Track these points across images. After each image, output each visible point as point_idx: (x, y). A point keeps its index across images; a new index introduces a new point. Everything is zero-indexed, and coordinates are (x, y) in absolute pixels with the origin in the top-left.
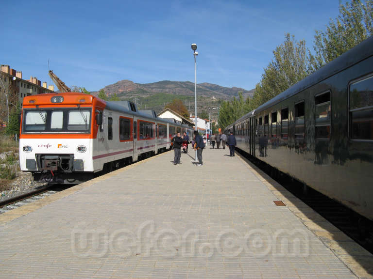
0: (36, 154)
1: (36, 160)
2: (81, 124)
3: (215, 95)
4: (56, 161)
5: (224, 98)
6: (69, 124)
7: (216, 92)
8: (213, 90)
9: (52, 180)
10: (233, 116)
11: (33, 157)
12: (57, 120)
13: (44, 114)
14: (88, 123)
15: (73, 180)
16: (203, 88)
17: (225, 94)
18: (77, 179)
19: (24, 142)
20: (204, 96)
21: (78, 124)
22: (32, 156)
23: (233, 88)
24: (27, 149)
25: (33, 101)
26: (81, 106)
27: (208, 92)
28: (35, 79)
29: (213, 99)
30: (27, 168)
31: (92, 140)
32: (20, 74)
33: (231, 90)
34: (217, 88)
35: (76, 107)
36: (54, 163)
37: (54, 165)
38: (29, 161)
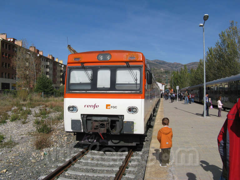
0: (81, 115)
1: (81, 121)
2: (131, 83)
3: (163, 67)
4: (105, 123)
5: (169, 69)
6: (117, 83)
7: (164, 66)
8: (162, 64)
9: (95, 141)
10: (181, 81)
11: (79, 118)
12: (104, 78)
13: (90, 72)
14: (138, 82)
15: (118, 141)
16: (155, 63)
17: (169, 67)
18: (122, 141)
19: (68, 102)
20: (155, 68)
21: (127, 83)
22: (77, 116)
23: (174, 63)
24: (72, 109)
25: (78, 59)
26: (131, 64)
27: (158, 66)
28: (51, 56)
29: (161, 70)
30: (72, 129)
31: (143, 100)
32: (42, 52)
33: (173, 64)
34: (164, 63)
35: (125, 65)
36: (103, 125)
37: (102, 127)
38: (74, 122)
